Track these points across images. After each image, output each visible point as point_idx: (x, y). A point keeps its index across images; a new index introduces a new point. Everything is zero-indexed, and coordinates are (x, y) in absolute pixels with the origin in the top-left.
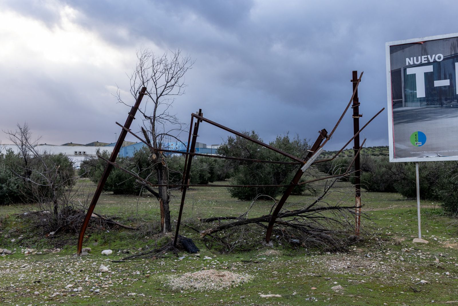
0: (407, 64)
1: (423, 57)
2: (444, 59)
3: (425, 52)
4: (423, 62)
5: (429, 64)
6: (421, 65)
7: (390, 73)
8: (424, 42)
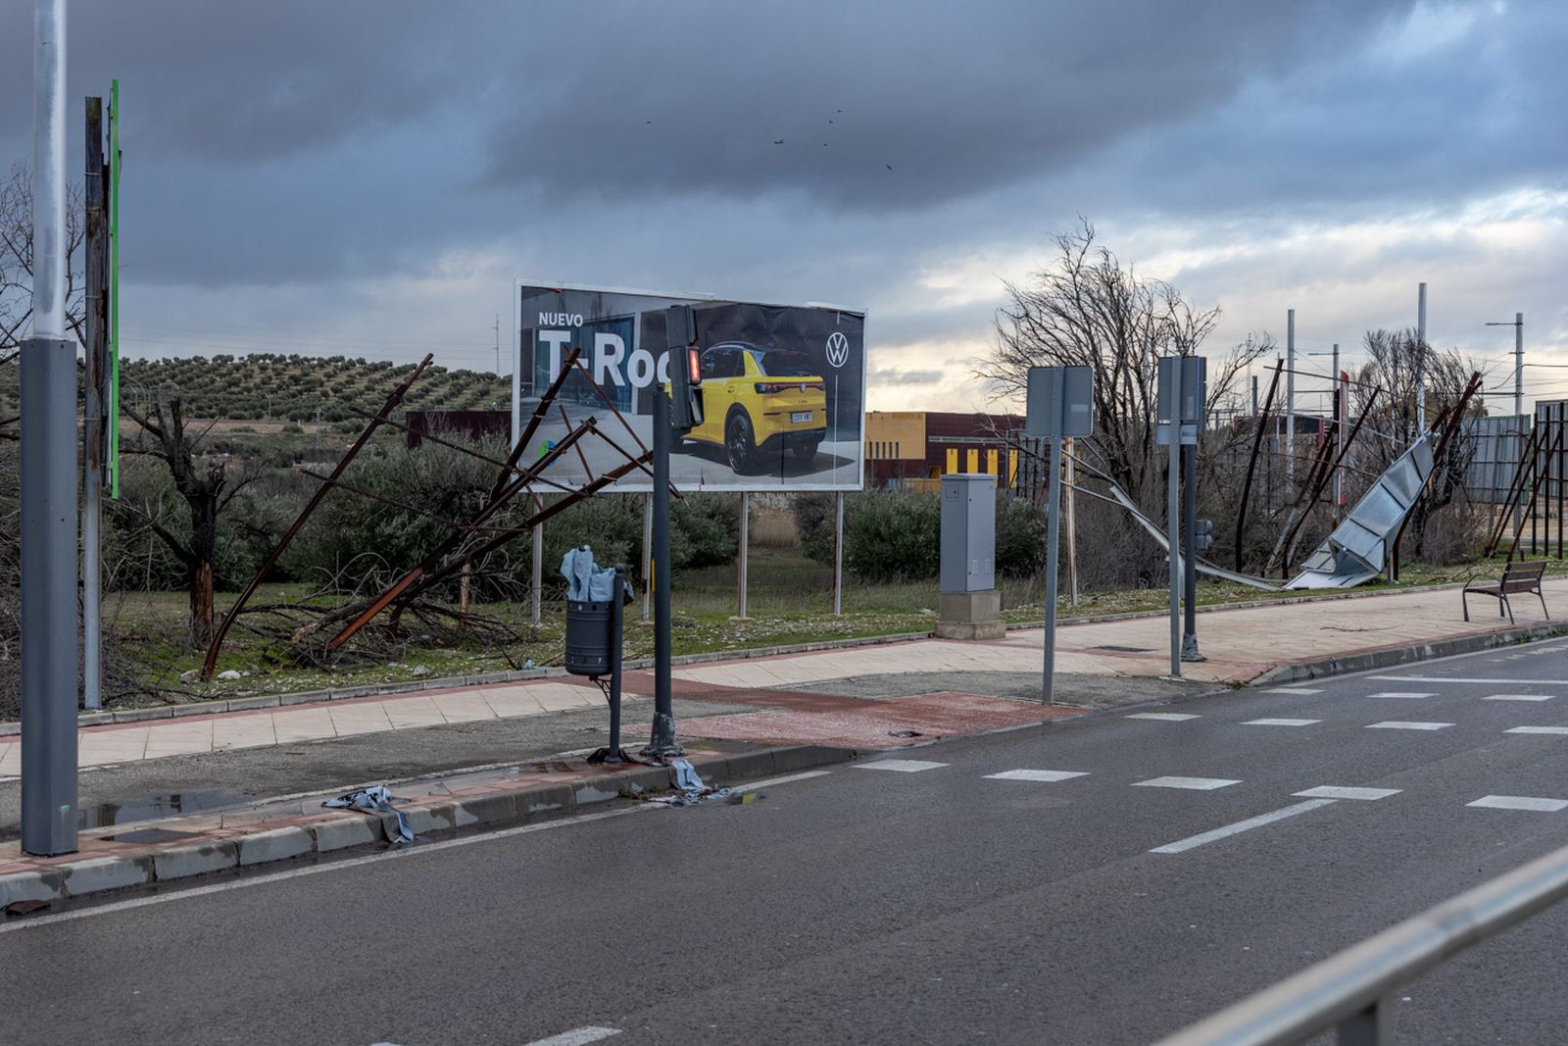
0: (541, 323)
1: (560, 315)
2: (584, 325)
3: (562, 308)
4: (560, 324)
5: (565, 328)
6: (557, 328)
7: (519, 335)
8: (563, 290)
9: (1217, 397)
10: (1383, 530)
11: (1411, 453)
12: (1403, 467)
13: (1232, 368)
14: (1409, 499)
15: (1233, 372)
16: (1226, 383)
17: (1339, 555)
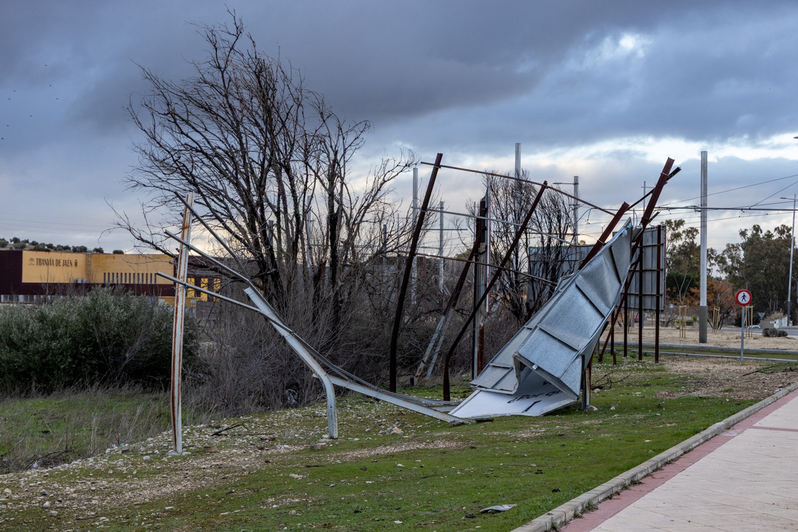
9: (368, 207)
10: (582, 344)
11: (610, 248)
12: (601, 265)
13: (381, 181)
14: (607, 305)
15: (382, 184)
16: (376, 195)
17: (523, 373)
